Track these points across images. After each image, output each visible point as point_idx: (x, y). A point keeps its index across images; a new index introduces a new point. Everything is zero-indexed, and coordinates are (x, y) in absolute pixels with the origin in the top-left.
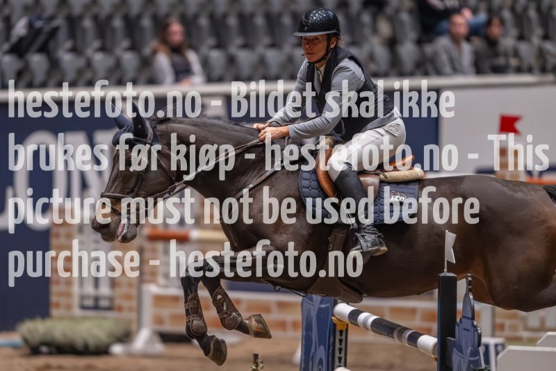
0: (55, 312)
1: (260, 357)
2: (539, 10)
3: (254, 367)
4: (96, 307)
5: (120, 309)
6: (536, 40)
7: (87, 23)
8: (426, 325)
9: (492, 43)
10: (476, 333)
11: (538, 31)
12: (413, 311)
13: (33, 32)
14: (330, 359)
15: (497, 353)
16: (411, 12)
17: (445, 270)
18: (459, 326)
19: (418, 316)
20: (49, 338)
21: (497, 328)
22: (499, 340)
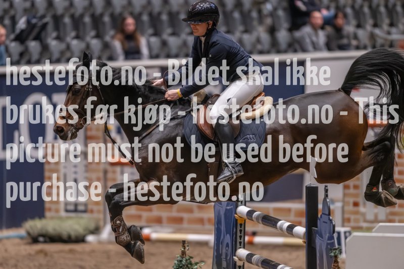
0: (48, 214)
1: (186, 242)
2: (370, 7)
3: (183, 249)
4: (76, 211)
5: (92, 211)
6: (369, 28)
7: (67, 20)
8: (298, 219)
9: (338, 30)
10: (331, 225)
11: (370, 22)
12: (289, 210)
13: (30, 26)
14: (234, 243)
15: (346, 238)
16: (285, 9)
18: (320, 220)
19: (292, 214)
20: (44, 232)
21: (345, 221)
22: (347, 229)
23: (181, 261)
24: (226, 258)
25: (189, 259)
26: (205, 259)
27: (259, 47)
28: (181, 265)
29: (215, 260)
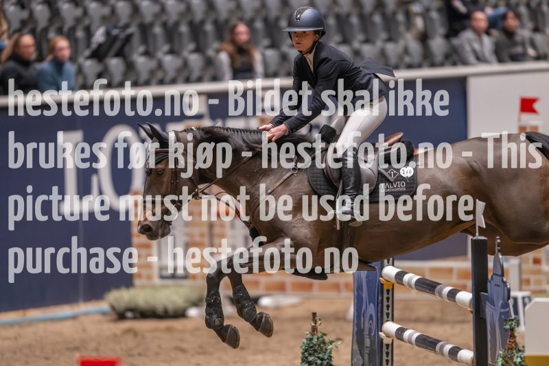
0: (137, 282)
1: (317, 315)
3: (313, 324)
4: (174, 277)
5: (194, 277)
7: (157, 30)
10: (506, 288)
12: (450, 270)
13: (110, 38)
14: (379, 314)
15: (525, 305)
16: (439, 11)
17: (477, 234)
18: (490, 282)
19: (455, 275)
20: (133, 305)
21: (523, 283)
22: (526, 294)
23: (311, 339)
24: (370, 334)
25: (322, 337)
26: (342, 337)
27: (407, 59)
28: (311, 345)
29: (355, 337)
